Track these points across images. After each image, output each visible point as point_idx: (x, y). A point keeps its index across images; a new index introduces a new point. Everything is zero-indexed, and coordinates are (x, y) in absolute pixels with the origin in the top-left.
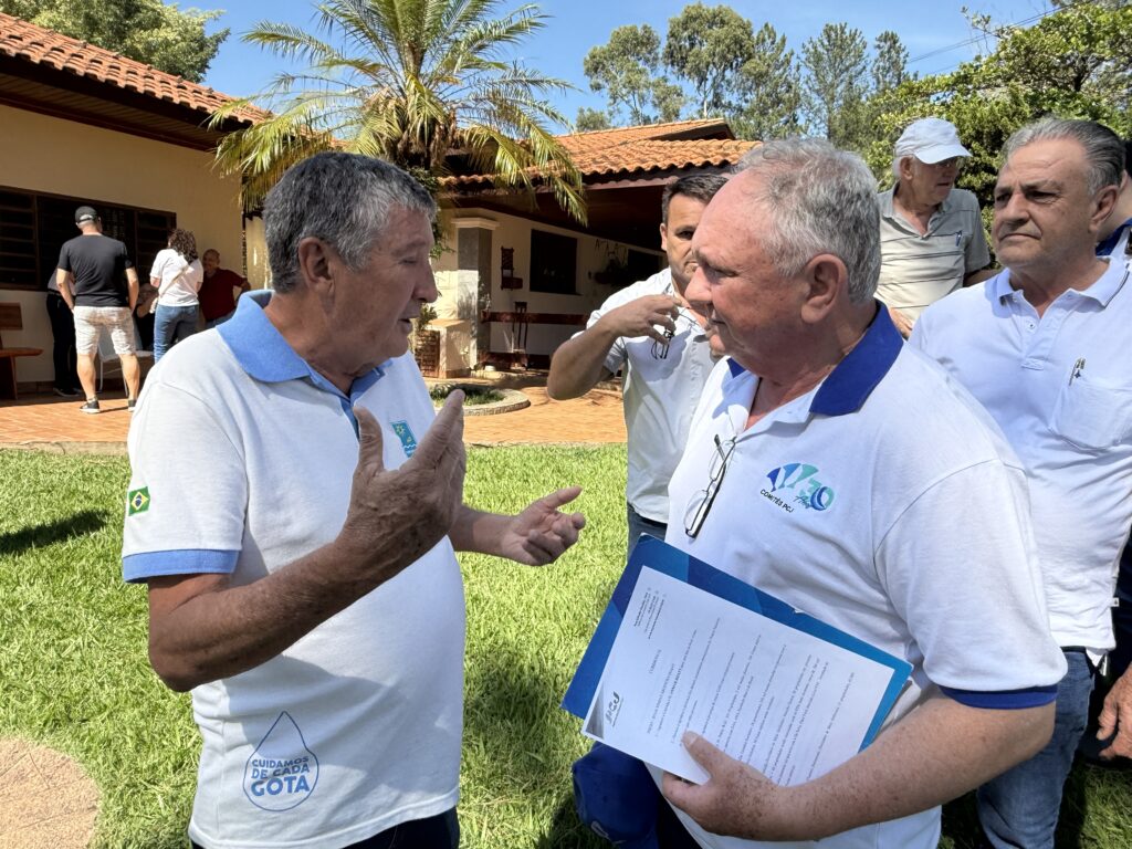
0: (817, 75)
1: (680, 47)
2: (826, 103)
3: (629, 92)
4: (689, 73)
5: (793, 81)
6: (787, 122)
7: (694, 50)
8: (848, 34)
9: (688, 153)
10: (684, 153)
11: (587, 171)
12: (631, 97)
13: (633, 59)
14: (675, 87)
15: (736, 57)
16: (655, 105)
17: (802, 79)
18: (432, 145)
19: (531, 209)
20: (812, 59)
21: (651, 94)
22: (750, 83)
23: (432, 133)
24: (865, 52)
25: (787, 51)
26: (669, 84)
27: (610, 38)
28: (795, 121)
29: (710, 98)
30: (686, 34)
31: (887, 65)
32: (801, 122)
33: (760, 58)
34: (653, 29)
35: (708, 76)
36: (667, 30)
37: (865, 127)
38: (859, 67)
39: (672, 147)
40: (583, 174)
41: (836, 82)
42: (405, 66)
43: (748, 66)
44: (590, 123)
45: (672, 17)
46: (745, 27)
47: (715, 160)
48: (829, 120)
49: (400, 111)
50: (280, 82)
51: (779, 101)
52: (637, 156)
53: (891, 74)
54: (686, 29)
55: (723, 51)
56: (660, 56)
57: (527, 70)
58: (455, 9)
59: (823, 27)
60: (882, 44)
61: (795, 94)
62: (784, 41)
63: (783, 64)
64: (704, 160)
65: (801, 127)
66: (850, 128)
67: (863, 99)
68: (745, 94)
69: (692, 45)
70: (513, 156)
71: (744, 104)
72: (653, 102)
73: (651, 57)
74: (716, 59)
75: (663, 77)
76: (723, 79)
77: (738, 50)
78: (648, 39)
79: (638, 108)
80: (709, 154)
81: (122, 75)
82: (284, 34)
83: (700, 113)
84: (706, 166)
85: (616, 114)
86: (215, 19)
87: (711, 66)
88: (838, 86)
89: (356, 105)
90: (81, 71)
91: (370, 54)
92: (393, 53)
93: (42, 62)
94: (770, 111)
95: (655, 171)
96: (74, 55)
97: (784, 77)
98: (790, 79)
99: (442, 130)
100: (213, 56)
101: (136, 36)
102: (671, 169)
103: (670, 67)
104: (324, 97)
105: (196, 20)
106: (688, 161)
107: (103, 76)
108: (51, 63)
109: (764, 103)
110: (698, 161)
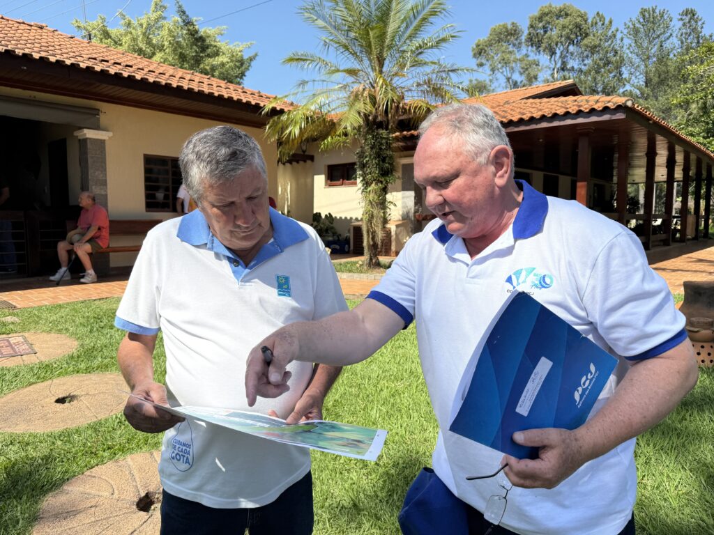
0: (636, 42)
1: (537, 34)
2: (643, 61)
3: (503, 66)
4: (544, 50)
5: (618, 49)
6: (615, 76)
7: (547, 35)
8: (658, 13)
9: (553, 107)
10: (550, 106)
12: (504, 69)
13: (505, 44)
14: (534, 60)
15: (577, 36)
16: (521, 74)
17: (625, 47)
20: (632, 32)
21: (518, 67)
22: (587, 53)
24: (672, 24)
25: (613, 29)
26: (530, 58)
27: (489, 32)
28: (621, 75)
29: (559, 65)
30: (541, 25)
31: (689, 31)
32: (626, 75)
33: (594, 36)
34: (518, 24)
35: (558, 51)
36: (528, 23)
37: (673, 75)
38: (668, 34)
39: (540, 103)
41: (651, 46)
42: (374, 70)
43: (586, 41)
44: (477, 89)
45: (531, 15)
46: (583, 17)
47: (573, 110)
48: (646, 73)
49: (373, 97)
50: (300, 85)
51: (608, 63)
52: (518, 110)
53: (691, 37)
54: (541, 22)
55: (568, 33)
56: (523, 41)
57: (448, 64)
58: (404, 32)
59: (640, 10)
60: (684, 17)
61: (620, 57)
62: (611, 22)
63: (611, 37)
64: (565, 110)
65: (625, 79)
66: (662, 77)
67: (672, 56)
68: (583, 61)
69: (546, 32)
71: (583, 67)
72: (520, 72)
73: (517, 43)
74: (563, 39)
75: (526, 54)
76: (567, 52)
77: (578, 32)
78: (515, 31)
79: (510, 76)
80: (568, 106)
81: (215, 88)
82: (304, 58)
83: (552, 75)
84: (567, 115)
85: (494, 80)
86: (249, 47)
87: (559, 44)
88: (652, 49)
89: (345, 95)
90: (196, 89)
91: (352, 64)
92: (366, 62)
93: (142, 79)
94: (603, 70)
95: (532, 120)
96: (190, 80)
97: (612, 46)
98: (616, 47)
99: (396, 106)
100: (248, 69)
101: (206, 62)
102: (543, 118)
103: (530, 47)
104: (328, 92)
105: (238, 49)
106: (554, 111)
107: (207, 91)
108: (147, 79)
109: (598, 65)
110: (561, 111)
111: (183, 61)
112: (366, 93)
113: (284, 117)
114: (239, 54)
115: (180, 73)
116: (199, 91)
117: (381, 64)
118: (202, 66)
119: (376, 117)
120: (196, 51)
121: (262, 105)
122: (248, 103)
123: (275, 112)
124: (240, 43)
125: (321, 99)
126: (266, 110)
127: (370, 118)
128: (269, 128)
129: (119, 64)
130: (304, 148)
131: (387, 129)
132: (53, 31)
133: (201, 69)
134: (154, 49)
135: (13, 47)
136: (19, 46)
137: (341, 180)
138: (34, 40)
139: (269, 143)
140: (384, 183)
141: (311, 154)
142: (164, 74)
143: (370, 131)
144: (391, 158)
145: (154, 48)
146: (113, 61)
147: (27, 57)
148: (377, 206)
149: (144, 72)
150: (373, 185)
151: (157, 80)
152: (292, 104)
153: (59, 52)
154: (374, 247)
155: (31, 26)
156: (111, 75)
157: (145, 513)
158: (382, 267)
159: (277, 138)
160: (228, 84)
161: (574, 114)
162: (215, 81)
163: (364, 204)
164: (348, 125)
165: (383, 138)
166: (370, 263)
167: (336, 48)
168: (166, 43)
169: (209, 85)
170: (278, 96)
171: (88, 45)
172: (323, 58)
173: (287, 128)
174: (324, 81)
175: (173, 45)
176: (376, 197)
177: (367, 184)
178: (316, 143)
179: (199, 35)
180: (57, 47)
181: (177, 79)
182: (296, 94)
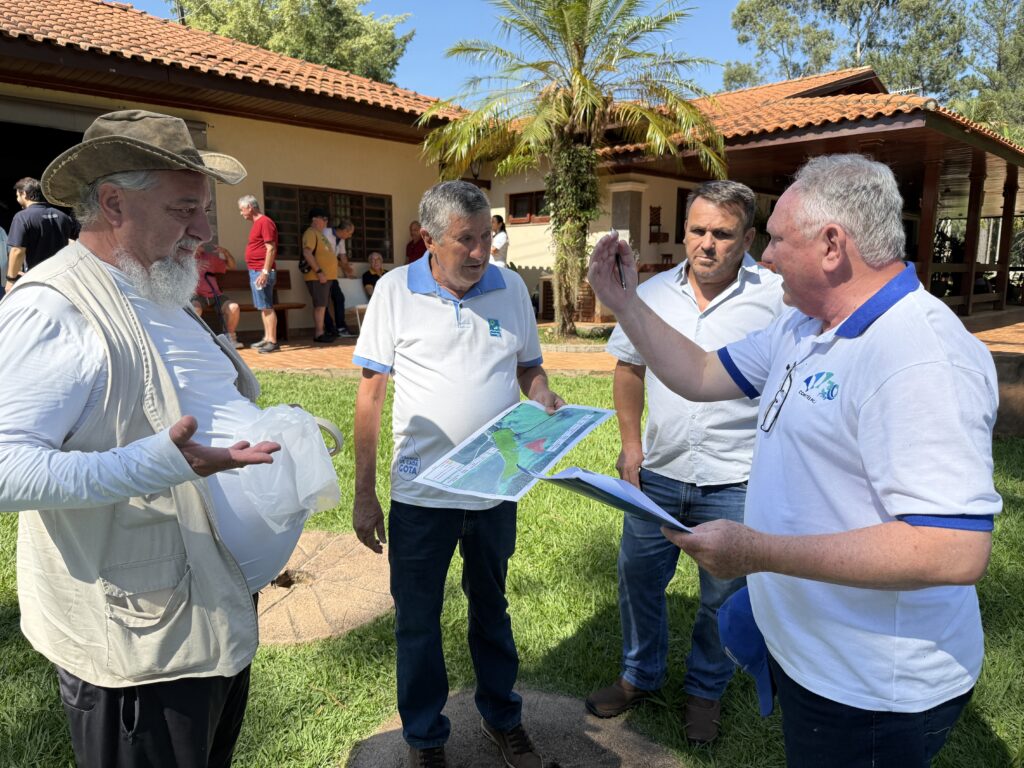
0: (986, 2)
2: (996, 30)
3: (777, 42)
4: (841, 16)
5: (958, 11)
6: (950, 54)
9: (826, 110)
10: (822, 110)
11: (729, 135)
12: (779, 46)
13: (782, 8)
14: (826, 31)
16: (805, 52)
17: (968, 9)
18: (593, 125)
19: (679, 171)
21: (800, 42)
22: (908, 18)
23: (593, 115)
26: (819, 29)
28: (959, 52)
29: (864, 38)
32: (967, 53)
35: (863, 17)
39: (812, 104)
40: (725, 137)
41: (1008, 7)
42: (571, 60)
43: (906, 1)
44: (737, 77)
47: (852, 115)
48: (1000, 49)
49: (568, 101)
50: (470, 84)
51: (941, 34)
52: (777, 116)
56: (810, 1)
57: (674, 53)
58: (613, 9)
61: (960, 24)
64: (841, 116)
65: (966, 59)
68: (901, 31)
70: (662, 130)
71: (901, 41)
72: (803, 49)
73: (800, 4)
75: (813, 23)
76: (878, 18)
79: (787, 56)
80: (846, 110)
81: (356, 91)
82: (476, 47)
83: (853, 55)
84: (843, 122)
85: (764, 64)
86: (403, 22)
87: (865, 5)
88: (1010, 10)
89: (532, 98)
90: (331, 93)
91: (542, 54)
92: (561, 51)
93: (260, 81)
94: (931, 45)
95: (794, 130)
96: (323, 80)
97: (947, 7)
98: (954, 9)
99: (601, 112)
100: (402, 55)
101: (342, 46)
102: (809, 127)
103: (820, 11)
104: (507, 94)
105: (388, 25)
106: (824, 118)
107: (345, 95)
108: (267, 81)
109: (924, 38)
110: (834, 118)
111: (311, 45)
112: (560, 95)
113: (448, 129)
114: (389, 32)
115: (309, 68)
116: (335, 95)
117: (582, 54)
118: (337, 51)
119: (573, 127)
120: (329, 29)
121: (418, 112)
122: (400, 111)
123: (437, 122)
124: (390, 16)
125: (498, 105)
126: (424, 119)
127: (566, 129)
128: (428, 145)
129: (230, 60)
130: (476, 171)
131: (588, 144)
132: (141, 14)
133: (336, 55)
134: (271, 29)
135: (97, 42)
136: (104, 40)
137: (528, 215)
138: (119, 29)
139: (428, 165)
140: (583, 219)
141: (486, 178)
142: (288, 72)
143: (565, 148)
144: (593, 184)
145: (270, 26)
146: (222, 57)
147: (116, 56)
148: (573, 251)
149: (263, 71)
150: (568, 223)
151: (280, 81)
152: (460, 110)
153: (153, 46)
154: (569, 309)
155: (112, 7)
156: (221, 77)
157: (285, 589)
158: (578, 336)
159: (438, 158)
160: (374, 83)
161: (852, 121)
162: (355, 80)
163: (555, 249)
164: (532, 139)
165: (582, 157)
166: (562, 331)
167: (520, 31)
168: (287, 19)
169: (347, 85)
170: (443, 100)
171: (187, 32)
172: (500, 47)
173: (452, 143)
174: (501, 78)
175: (296, 21)
176: (572, 240)
177: (561, 222)
178: (492, 163)
179: (333, 6)
180: (150, 39)
181: (305, 79)
182: (465, 96)
